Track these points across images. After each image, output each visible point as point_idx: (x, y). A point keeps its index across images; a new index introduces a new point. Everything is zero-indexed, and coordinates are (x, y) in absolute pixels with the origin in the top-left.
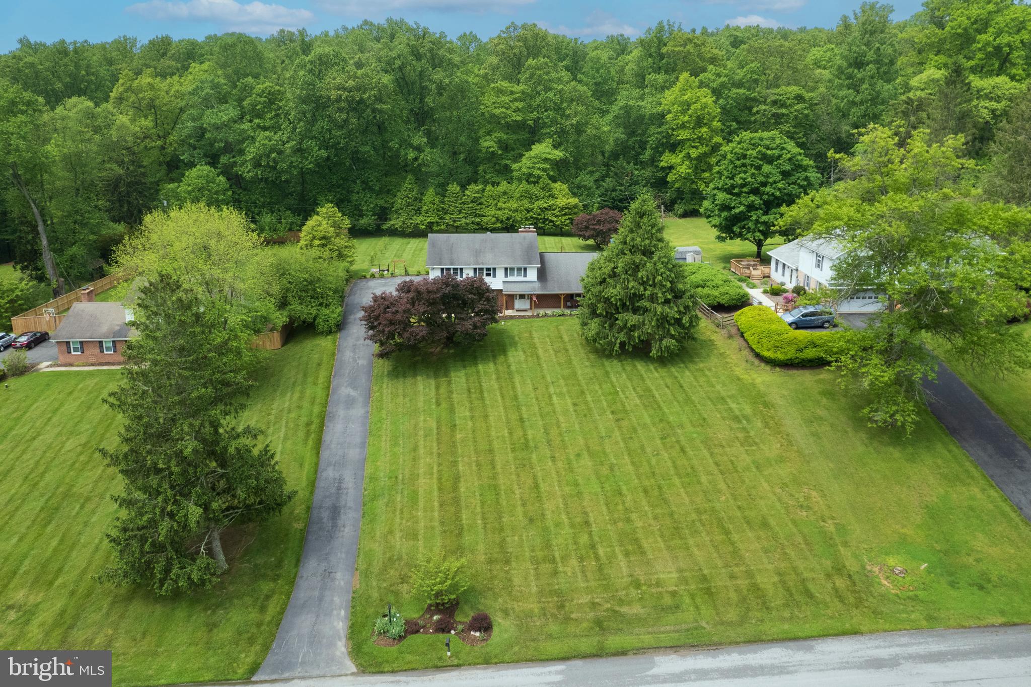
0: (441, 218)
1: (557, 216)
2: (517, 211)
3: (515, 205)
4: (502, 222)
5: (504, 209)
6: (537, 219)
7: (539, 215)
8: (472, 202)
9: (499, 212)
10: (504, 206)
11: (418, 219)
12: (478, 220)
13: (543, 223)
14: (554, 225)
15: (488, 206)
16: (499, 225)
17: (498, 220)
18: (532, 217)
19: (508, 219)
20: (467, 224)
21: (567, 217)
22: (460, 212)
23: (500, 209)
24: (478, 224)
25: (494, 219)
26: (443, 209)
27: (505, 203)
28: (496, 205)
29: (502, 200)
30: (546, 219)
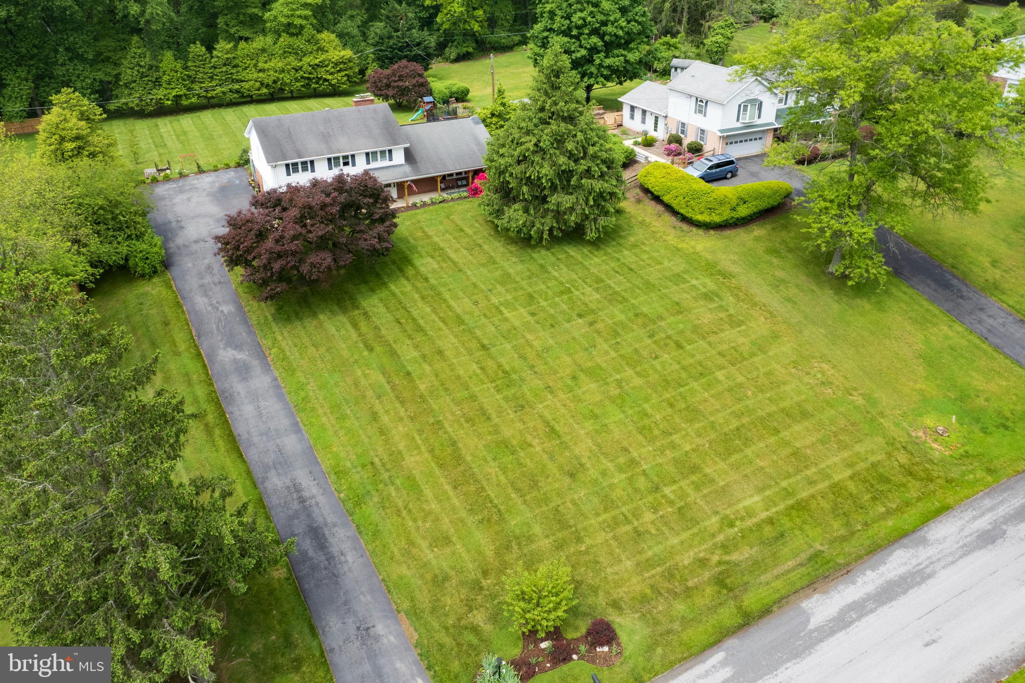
0: (189, 89)
1: (332, 74)
2: (283, 71)
3: (280, 65)
4: (267, 86)
5: (268, 70)
6: (308, 78)
7: (310, 73)
8: (225, 65)
9: (261, 75)
10: (266, 66)
11: (160, 93)
12: (236, 86)
13: (317, 83)
14: (330, 84)
15: (246, 69)
16: (265, 90)
17: (262, 84)
18: (302, 77)
19: (275, 82)
20: (224, 93)
21: (343, 73)
22: (211, 78)
23: (260, 71)
24: (238, 92)
25: (258, 84)
26: (189, 76)
27: (266, 62)
28: (255, 66)
29: (262, 59)
30: (320, 79)
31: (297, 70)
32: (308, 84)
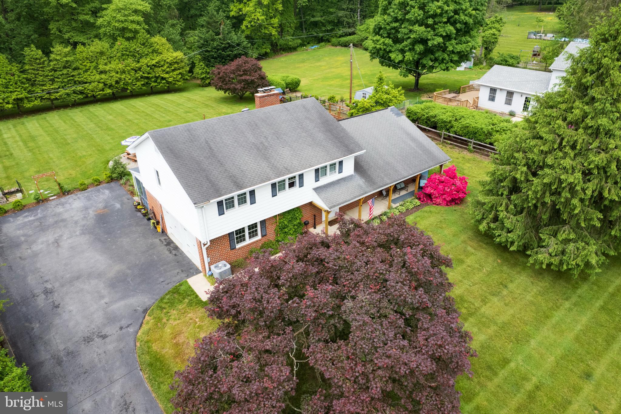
0: (30, 92)
1: (167, 73)
2: (124, 72)
3: (120, 66)
4: (111, 86)
5: (109, 71)
6: (147, 78)
7: (149, 73)
8: (65, 67)
9: (103, 76)
10: (107, 68)
12: (80, 88)
13: (155, 82)
14: (168, 83)
15: (86, 71)
16: (108, 91)
17: (105, 85)
18: (142, 77)
19: (117, 82)
20: (68, 94)
21: (178, 72)
22: (53, 81)
23: (101, 72)
24: (81, 93)
25: (101, 85)
26: (28, 80)
27: (106, 64)
28: (96, 68)
29: (102, 61)
30: (157, 78)
31: (136, 71)
32: (147, 83)
